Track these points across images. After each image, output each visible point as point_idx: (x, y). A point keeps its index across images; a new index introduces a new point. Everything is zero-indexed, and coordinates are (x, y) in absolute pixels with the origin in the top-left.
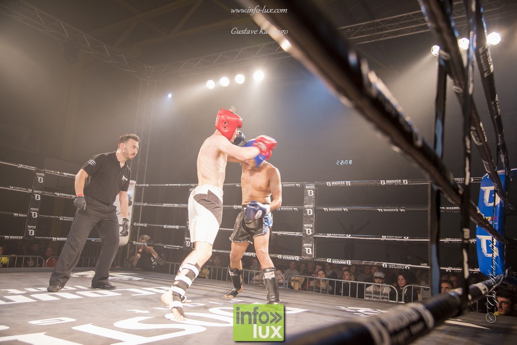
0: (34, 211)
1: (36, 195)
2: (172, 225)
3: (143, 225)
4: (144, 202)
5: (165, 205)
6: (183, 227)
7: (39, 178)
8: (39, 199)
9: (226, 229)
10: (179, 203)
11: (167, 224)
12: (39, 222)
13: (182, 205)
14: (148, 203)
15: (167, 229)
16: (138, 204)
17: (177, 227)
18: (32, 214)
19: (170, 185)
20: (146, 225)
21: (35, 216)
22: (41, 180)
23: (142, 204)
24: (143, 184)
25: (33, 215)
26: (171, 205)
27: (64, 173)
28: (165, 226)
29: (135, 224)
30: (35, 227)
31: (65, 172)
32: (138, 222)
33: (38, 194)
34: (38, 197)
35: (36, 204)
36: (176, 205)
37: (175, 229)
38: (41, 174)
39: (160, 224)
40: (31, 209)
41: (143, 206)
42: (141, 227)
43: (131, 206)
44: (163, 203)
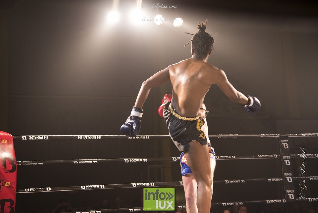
0: (288, 176)
1: (286, 161)
7: (284, 144)
8: (290, 164)
12: (295, 186)
18: (287, 178)
21: (290, 180)
22: (286, 146)
25: (288, 180)
30: (293, 191)
31: (303, 133)
33: (287, 159)
34: (288, 163)
35: (288, 169)
38: (285, 141)
40: (285, 174)
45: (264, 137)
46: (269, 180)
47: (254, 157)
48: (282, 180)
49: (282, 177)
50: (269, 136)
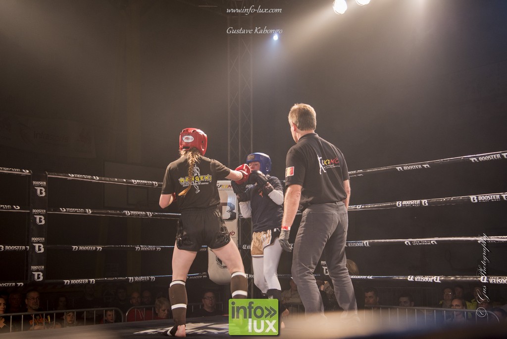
9: (383, 241)
43: (236, 221)
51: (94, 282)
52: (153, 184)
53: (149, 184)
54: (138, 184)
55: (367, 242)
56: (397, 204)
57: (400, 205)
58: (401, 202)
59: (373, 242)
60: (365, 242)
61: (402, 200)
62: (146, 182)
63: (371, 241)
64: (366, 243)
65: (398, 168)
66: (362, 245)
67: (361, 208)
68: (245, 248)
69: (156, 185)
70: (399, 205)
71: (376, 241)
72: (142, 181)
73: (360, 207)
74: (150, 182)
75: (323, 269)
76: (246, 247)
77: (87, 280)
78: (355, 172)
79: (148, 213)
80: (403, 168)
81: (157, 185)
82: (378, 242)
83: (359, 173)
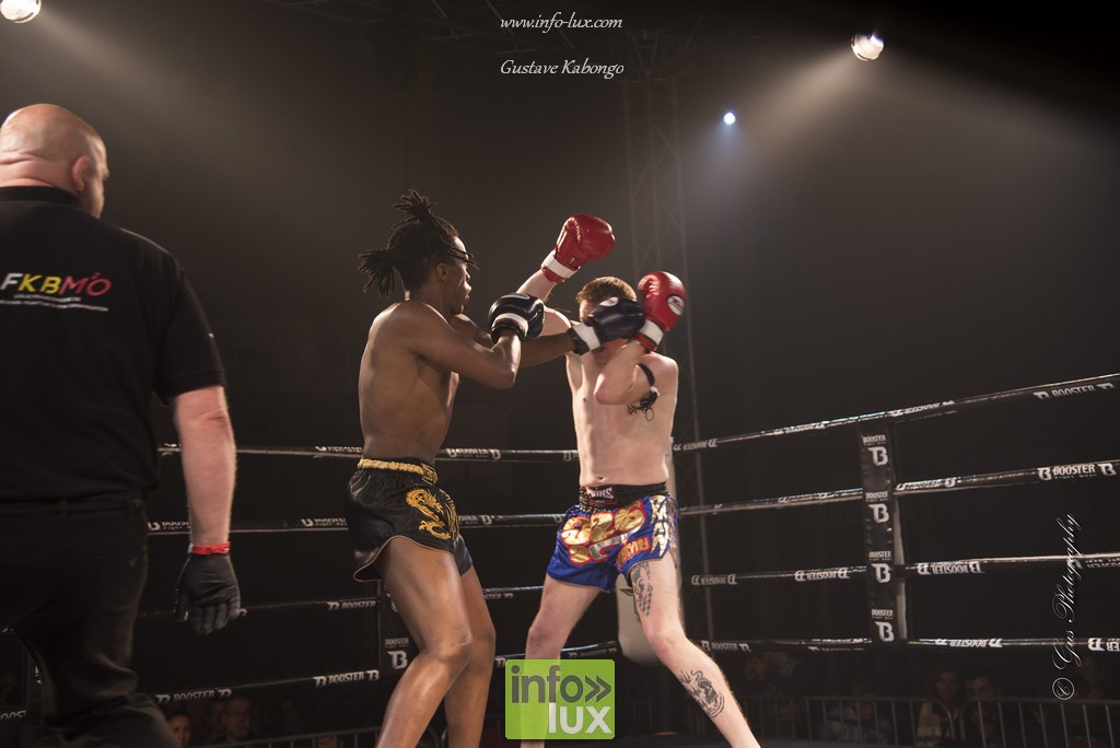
2: (823, 567)
3: (723, 581)
4: (711, 502)
5: (784, 501)
6: (861, 569)
9: (1013, 559)
10: (830, 489)
11: (807, 567)
13: (845, 493)
14: (726, 503)
15: (808, 583)
16: (693, 511)
17: (843, 572)
19: (788, 430)
20: (732, 579)
23: (703, 510)
24: (692, 440)
26: (806, 499)
27: (449, 451)
28: (799, 575)
29: (695, 581)
30: (406, 640)
31: (451, 448)
32: (701, 574)
36: (824, 497)
37: (837, 580)
39: (782, 570)
41: (709, 517)
42: (714, 588)
44: (775, 495)
45: (325, 457)
46: (331, 604)
47: (286, 525)
48: (373, 603)
49: (376, 594)
50: (343, 455)
51: (377, 677)
52: (490, 454)
53: (482, 456)
54: (460, 456)
55: (976, 562)
56: (1041, 474)
57: (1049, 477)
58: (1048, 469)
59: (990, 563)
60: (971, 563)
61: (1052, 465)
62: (475, 451)
63: (986, 560)
64: (974, 565)
65: (1039, 394)
66: (964, 569)
67: (955, 486)
68: (697, 583)
69: (496, 455)
70: (1045, 476)
71: (997, 559)
72: (466, 451)
73: (953, 483)
74: (485, 451)
75: (878, 627)
76: (700, 581)
77: (361, 673)
78: (937, 405)
79: (483, 517)
80: (1050, 394)
81: (499, 457)
82: (1002, 563)
83: (949, 408)
